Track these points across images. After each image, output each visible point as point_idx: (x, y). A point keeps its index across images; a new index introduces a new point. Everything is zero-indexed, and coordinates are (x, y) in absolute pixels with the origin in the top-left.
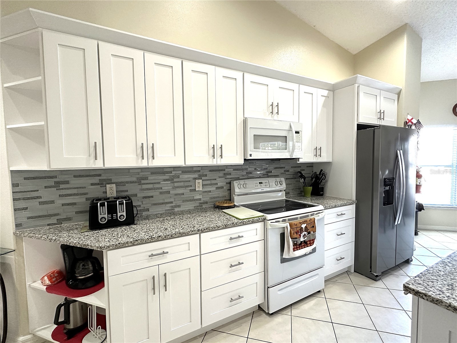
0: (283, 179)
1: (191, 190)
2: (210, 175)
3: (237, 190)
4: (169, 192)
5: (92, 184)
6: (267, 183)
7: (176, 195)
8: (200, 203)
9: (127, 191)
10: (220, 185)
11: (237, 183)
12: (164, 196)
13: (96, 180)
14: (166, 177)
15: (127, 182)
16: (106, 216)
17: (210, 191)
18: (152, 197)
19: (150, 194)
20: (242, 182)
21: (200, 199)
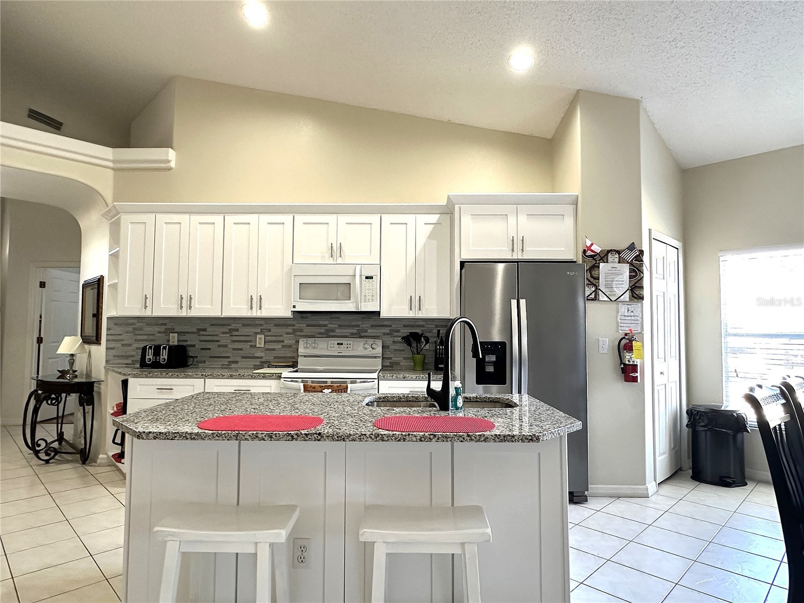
0: (379, 343)
1: (251, 346)
2: (275, 330)
3: (301, 350)
4: (226, 346)
5: (159, 332)
6: (350, 344)
7: (234, 349)
8: (261, 362)
9: (187, 341)
10: (287, 342)
11: (304, 341)
12: (221, 349)
13: (163, 328)
14: (226, 329)
15: (188, 333)
16: (151, 357)
17: (274, 350)
18: (209, 349)
19: (208, 345)
20: (311, 340)
21: (261, 358)
